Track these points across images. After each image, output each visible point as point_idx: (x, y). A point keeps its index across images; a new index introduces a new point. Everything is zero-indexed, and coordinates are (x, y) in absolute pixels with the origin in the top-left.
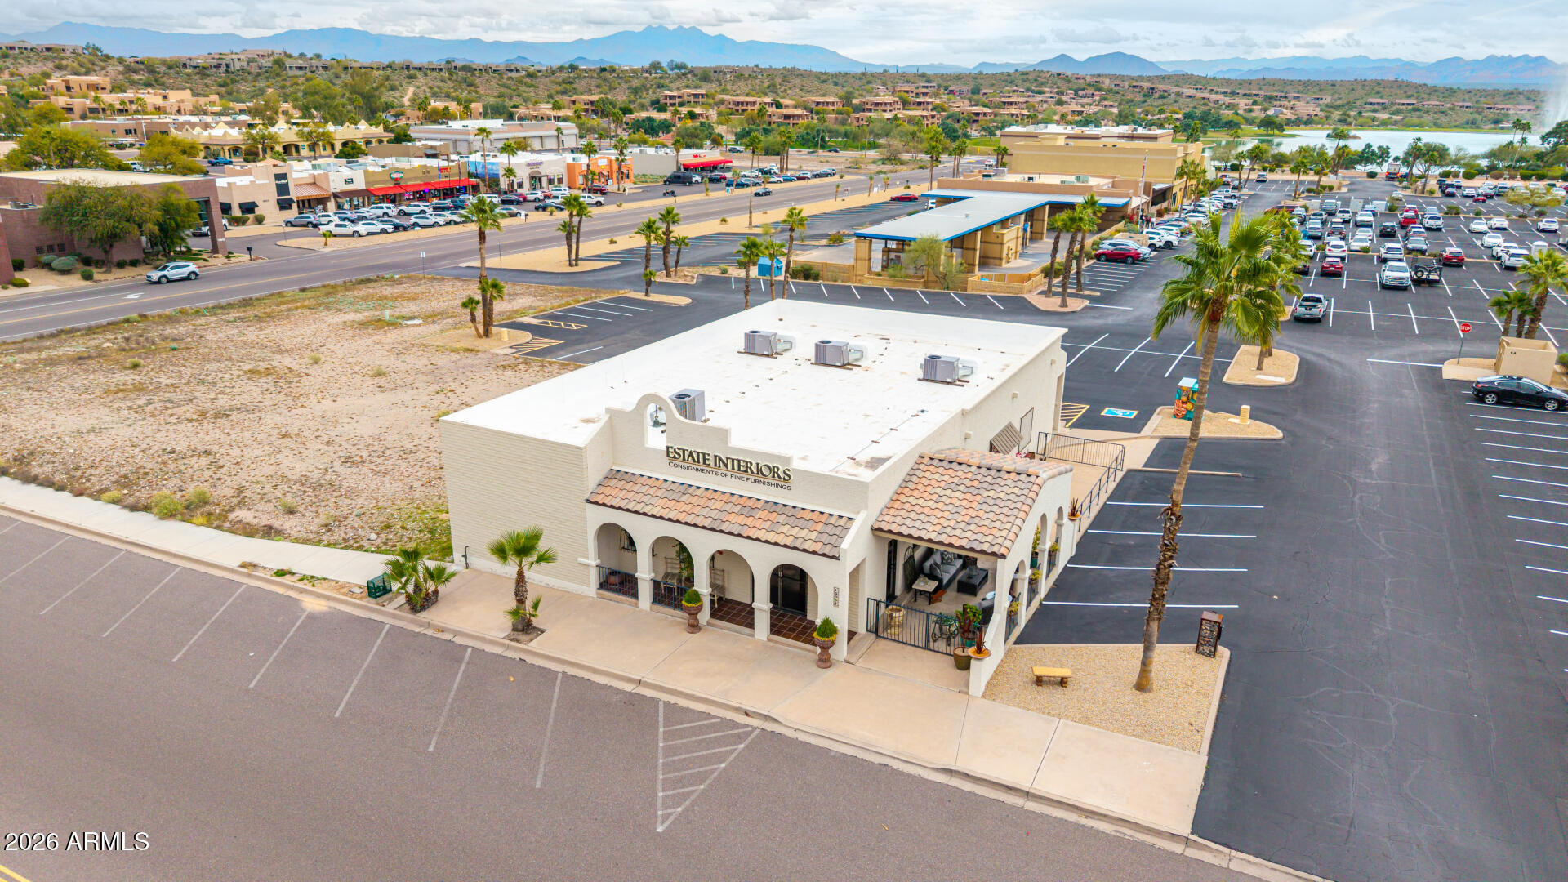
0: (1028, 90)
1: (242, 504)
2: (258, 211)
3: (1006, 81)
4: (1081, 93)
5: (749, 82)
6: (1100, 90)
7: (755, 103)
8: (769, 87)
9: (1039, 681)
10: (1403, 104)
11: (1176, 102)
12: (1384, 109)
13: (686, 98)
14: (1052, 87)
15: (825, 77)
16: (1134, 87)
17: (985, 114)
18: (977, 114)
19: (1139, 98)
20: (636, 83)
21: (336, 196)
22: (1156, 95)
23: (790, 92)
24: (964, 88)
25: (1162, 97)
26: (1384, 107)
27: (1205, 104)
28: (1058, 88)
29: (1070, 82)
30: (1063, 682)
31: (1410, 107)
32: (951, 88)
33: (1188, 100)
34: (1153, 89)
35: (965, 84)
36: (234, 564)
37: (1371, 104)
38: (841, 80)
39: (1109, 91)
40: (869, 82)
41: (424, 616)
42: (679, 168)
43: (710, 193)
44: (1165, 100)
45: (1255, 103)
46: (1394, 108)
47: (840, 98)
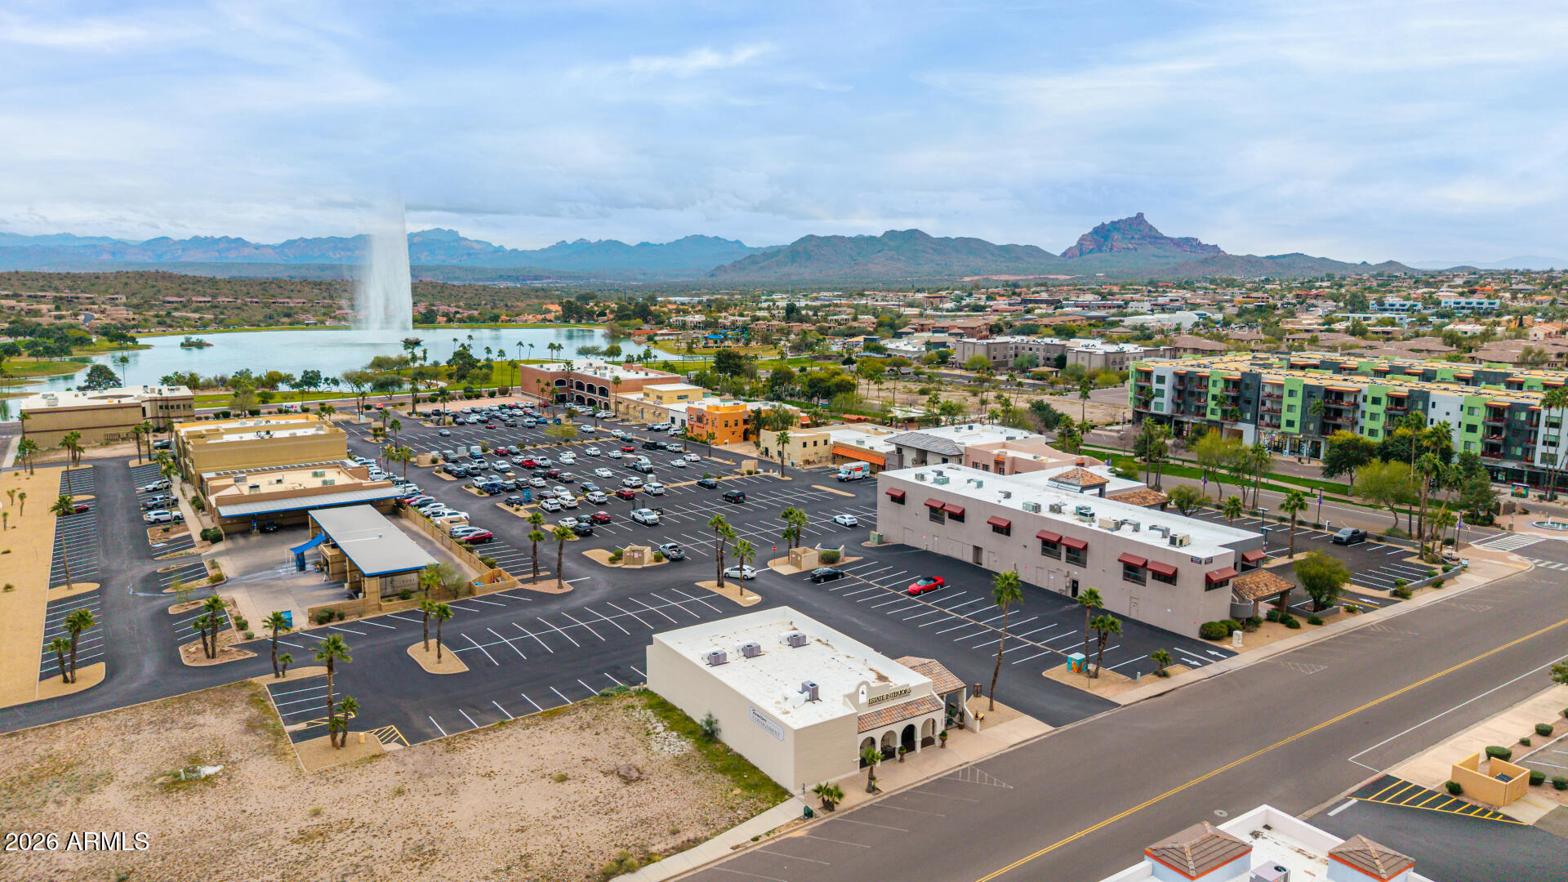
10: (200, 302)
26: (184, 305)
31: (208, 305)
37: (169, 302)
41: (836, 809)
45: (58, 308)
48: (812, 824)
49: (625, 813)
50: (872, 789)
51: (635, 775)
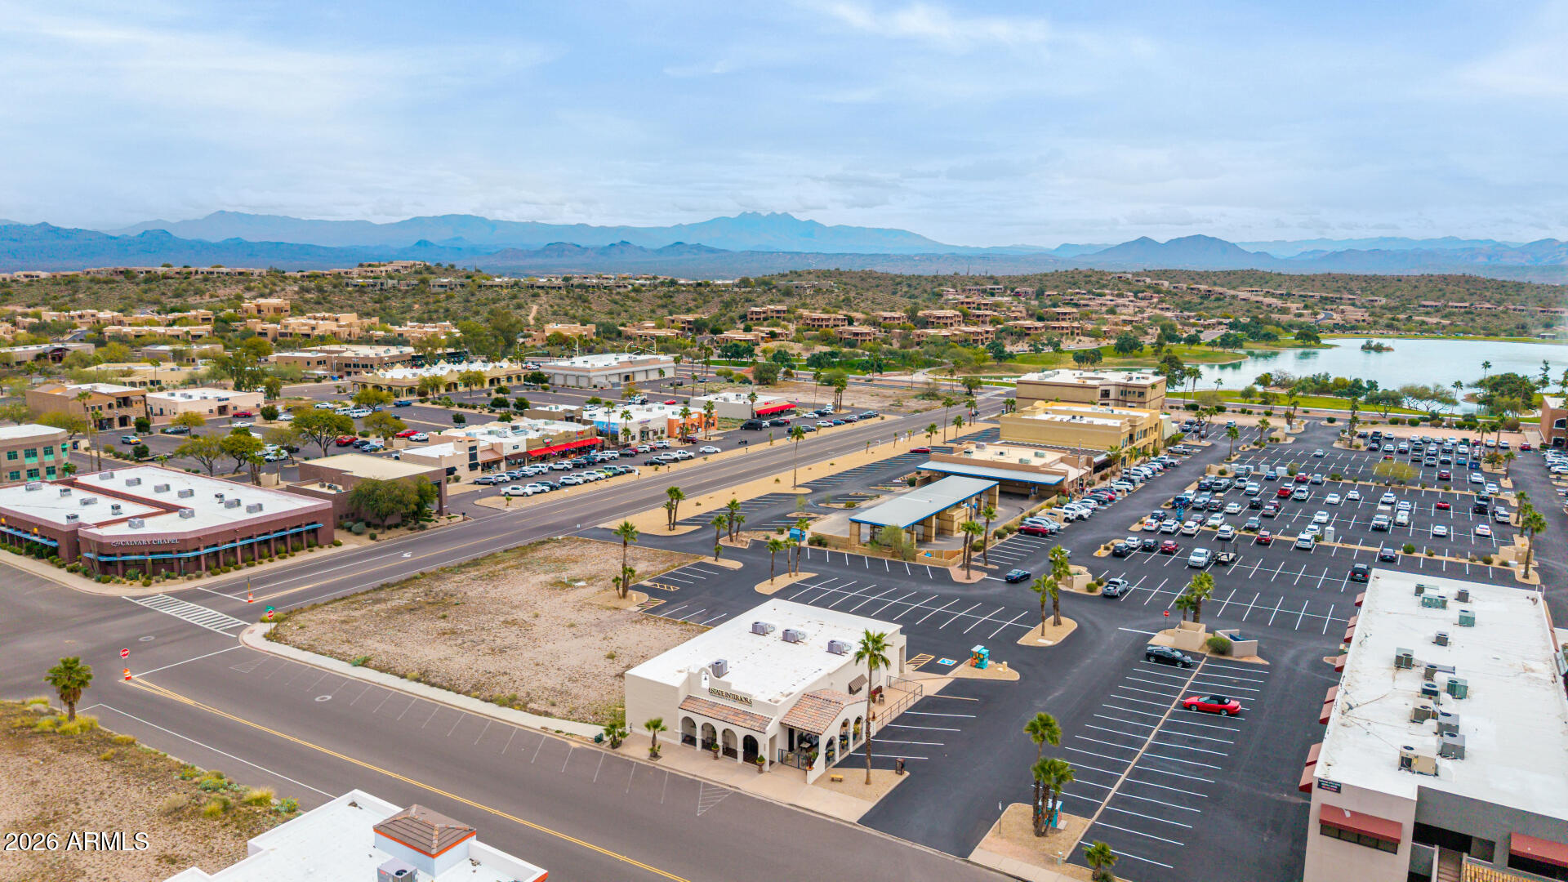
0: (1090, 292)
1: (531, 700)
2: (456, 473)
3: (1070, 283)
4: (1140, 295)
5: (826, 296)
6: (1158, 292)
7: (829, 319)
8: (843, 301)
9: (833, 780)
10: (1456, 307)
11: (1231, 304)
12: (1438, 311)
13: (769, 314)
14: (1111, 289)
15: (899, 280)
16: (1192, 289)
17: (1036, 328)
18: (1029, 328)
19: (1196, 300)
20: (727, 297)
21: (507, 458)
22: (1213, 298)
23: (862, 305)
24: (1029, 290)
25: (1218, 299)
26: (1437, 310)
27: (1258, 308)
28: (1119, 290)
29: (1130, 284)
30: (841, 780)
31: (1462, 310)
32: (1016, 290)
33: (1243, 302)
34: (1210, 291)
35: (1030, 286)
36: (539, 728)
37: (1424, 306)
38: (914, 283)
39: (1168, 292)
40: (940, 285)
41: (617, 750)
42: (753, 414)
43: (775, 442)
44: (1221, 303)
45: (1306, 307)
46: (1447, 311)
47: (906, 311)
48: (595, 747)
50: (655, 755)
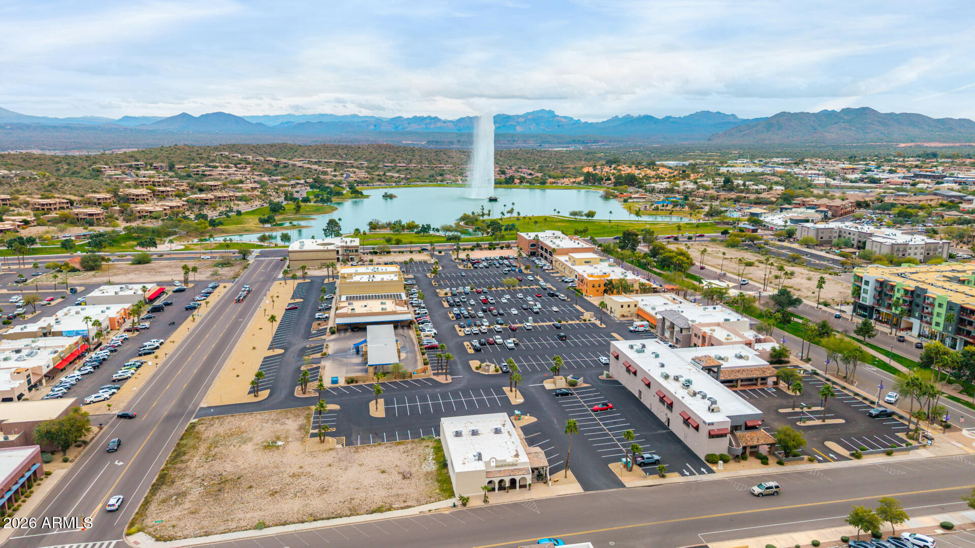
2: (24, 397)
9: (556, 481)
16: (268, 161)
21: (45, 376)
22: (281, 166)
25: (285, 167)
30: (558, 479)
31: (404, 168)
32: (155, 165)
33: (300, 169)
34: (279, 162)
35: (162, 162)
37: (387, 166)
39: (254, 163)
45: (335, 170)
46: (398, 168)
48: (455, 510)
49: (394, 490)
50: (486, 501)
51: (409, 476)
